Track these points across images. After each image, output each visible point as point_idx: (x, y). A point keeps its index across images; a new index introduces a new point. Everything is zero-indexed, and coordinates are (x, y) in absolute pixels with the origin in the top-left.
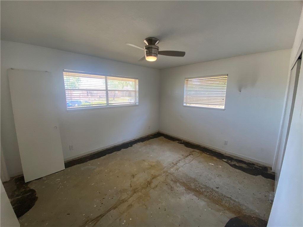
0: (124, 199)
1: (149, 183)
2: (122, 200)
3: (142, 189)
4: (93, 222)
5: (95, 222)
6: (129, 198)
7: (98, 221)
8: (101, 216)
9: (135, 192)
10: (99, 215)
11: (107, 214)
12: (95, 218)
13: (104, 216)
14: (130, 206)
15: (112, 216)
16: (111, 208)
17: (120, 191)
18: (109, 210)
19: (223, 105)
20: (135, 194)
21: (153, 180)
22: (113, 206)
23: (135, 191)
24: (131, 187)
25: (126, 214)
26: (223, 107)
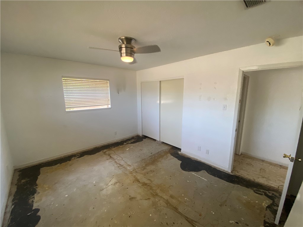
0: (165, 202)
1: (144, 184)
2: (167, 204)
3: (153, 189)
4: (195, 224)
5: (194, 222)
6: (164, 199)
7: (192, 220)
8: (187, 219)
9: (157, 195)
10: (187, 222)
11: (184, 214)
12: (191, 225)
13: (187, 216)
14: (172, 197)
15: (184, 209)
16: (177, 212)
17: (155, 208)
18: (180, 213)
19: (110, 104)
20: (159, 194)
21: (140, 182)
22: (175, 211)
23: (155, 195)
24: (149, 199)
25: (179, 199)
26: (110, 106)
